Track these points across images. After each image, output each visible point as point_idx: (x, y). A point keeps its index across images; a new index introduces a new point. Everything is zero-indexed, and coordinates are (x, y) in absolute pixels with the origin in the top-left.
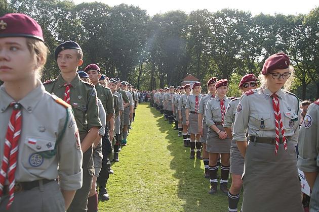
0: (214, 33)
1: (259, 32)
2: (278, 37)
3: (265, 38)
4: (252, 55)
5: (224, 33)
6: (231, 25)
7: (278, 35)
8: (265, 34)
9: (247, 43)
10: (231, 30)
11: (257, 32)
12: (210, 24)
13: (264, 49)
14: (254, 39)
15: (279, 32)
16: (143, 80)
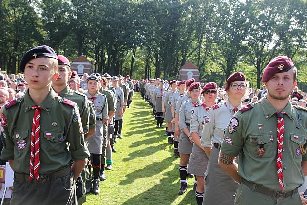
0: (219, 15)
1: (270, 15)
2: (293, 21)
3: (277, 21)
4: (261, 41)
5: (229, 15)
6: (238, 6)
7: (293, 19)
8: (277, 17)
9: (255, 27)
10: (238, 11)
11: (268, 14)
12: (215, 5)
13: (275, 34)
14: (264, 23)
15: (295, 14)
16: (136, 66)
